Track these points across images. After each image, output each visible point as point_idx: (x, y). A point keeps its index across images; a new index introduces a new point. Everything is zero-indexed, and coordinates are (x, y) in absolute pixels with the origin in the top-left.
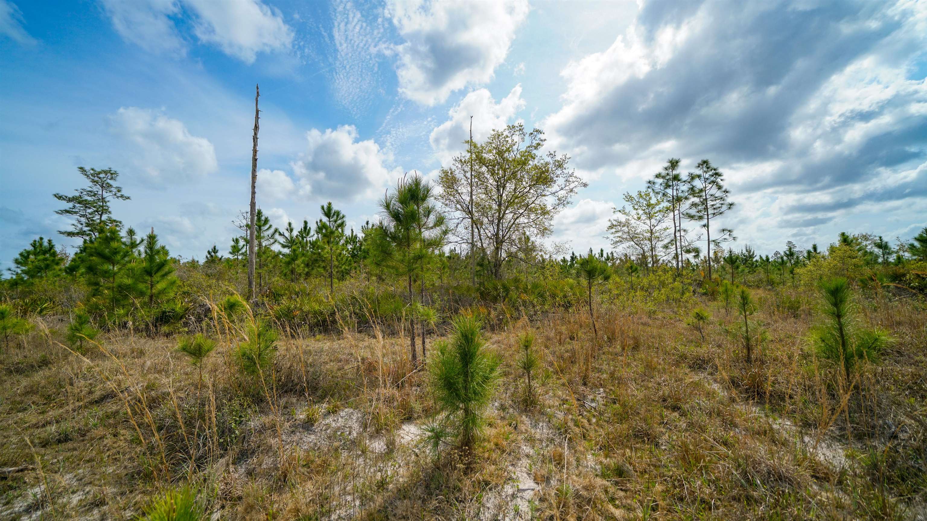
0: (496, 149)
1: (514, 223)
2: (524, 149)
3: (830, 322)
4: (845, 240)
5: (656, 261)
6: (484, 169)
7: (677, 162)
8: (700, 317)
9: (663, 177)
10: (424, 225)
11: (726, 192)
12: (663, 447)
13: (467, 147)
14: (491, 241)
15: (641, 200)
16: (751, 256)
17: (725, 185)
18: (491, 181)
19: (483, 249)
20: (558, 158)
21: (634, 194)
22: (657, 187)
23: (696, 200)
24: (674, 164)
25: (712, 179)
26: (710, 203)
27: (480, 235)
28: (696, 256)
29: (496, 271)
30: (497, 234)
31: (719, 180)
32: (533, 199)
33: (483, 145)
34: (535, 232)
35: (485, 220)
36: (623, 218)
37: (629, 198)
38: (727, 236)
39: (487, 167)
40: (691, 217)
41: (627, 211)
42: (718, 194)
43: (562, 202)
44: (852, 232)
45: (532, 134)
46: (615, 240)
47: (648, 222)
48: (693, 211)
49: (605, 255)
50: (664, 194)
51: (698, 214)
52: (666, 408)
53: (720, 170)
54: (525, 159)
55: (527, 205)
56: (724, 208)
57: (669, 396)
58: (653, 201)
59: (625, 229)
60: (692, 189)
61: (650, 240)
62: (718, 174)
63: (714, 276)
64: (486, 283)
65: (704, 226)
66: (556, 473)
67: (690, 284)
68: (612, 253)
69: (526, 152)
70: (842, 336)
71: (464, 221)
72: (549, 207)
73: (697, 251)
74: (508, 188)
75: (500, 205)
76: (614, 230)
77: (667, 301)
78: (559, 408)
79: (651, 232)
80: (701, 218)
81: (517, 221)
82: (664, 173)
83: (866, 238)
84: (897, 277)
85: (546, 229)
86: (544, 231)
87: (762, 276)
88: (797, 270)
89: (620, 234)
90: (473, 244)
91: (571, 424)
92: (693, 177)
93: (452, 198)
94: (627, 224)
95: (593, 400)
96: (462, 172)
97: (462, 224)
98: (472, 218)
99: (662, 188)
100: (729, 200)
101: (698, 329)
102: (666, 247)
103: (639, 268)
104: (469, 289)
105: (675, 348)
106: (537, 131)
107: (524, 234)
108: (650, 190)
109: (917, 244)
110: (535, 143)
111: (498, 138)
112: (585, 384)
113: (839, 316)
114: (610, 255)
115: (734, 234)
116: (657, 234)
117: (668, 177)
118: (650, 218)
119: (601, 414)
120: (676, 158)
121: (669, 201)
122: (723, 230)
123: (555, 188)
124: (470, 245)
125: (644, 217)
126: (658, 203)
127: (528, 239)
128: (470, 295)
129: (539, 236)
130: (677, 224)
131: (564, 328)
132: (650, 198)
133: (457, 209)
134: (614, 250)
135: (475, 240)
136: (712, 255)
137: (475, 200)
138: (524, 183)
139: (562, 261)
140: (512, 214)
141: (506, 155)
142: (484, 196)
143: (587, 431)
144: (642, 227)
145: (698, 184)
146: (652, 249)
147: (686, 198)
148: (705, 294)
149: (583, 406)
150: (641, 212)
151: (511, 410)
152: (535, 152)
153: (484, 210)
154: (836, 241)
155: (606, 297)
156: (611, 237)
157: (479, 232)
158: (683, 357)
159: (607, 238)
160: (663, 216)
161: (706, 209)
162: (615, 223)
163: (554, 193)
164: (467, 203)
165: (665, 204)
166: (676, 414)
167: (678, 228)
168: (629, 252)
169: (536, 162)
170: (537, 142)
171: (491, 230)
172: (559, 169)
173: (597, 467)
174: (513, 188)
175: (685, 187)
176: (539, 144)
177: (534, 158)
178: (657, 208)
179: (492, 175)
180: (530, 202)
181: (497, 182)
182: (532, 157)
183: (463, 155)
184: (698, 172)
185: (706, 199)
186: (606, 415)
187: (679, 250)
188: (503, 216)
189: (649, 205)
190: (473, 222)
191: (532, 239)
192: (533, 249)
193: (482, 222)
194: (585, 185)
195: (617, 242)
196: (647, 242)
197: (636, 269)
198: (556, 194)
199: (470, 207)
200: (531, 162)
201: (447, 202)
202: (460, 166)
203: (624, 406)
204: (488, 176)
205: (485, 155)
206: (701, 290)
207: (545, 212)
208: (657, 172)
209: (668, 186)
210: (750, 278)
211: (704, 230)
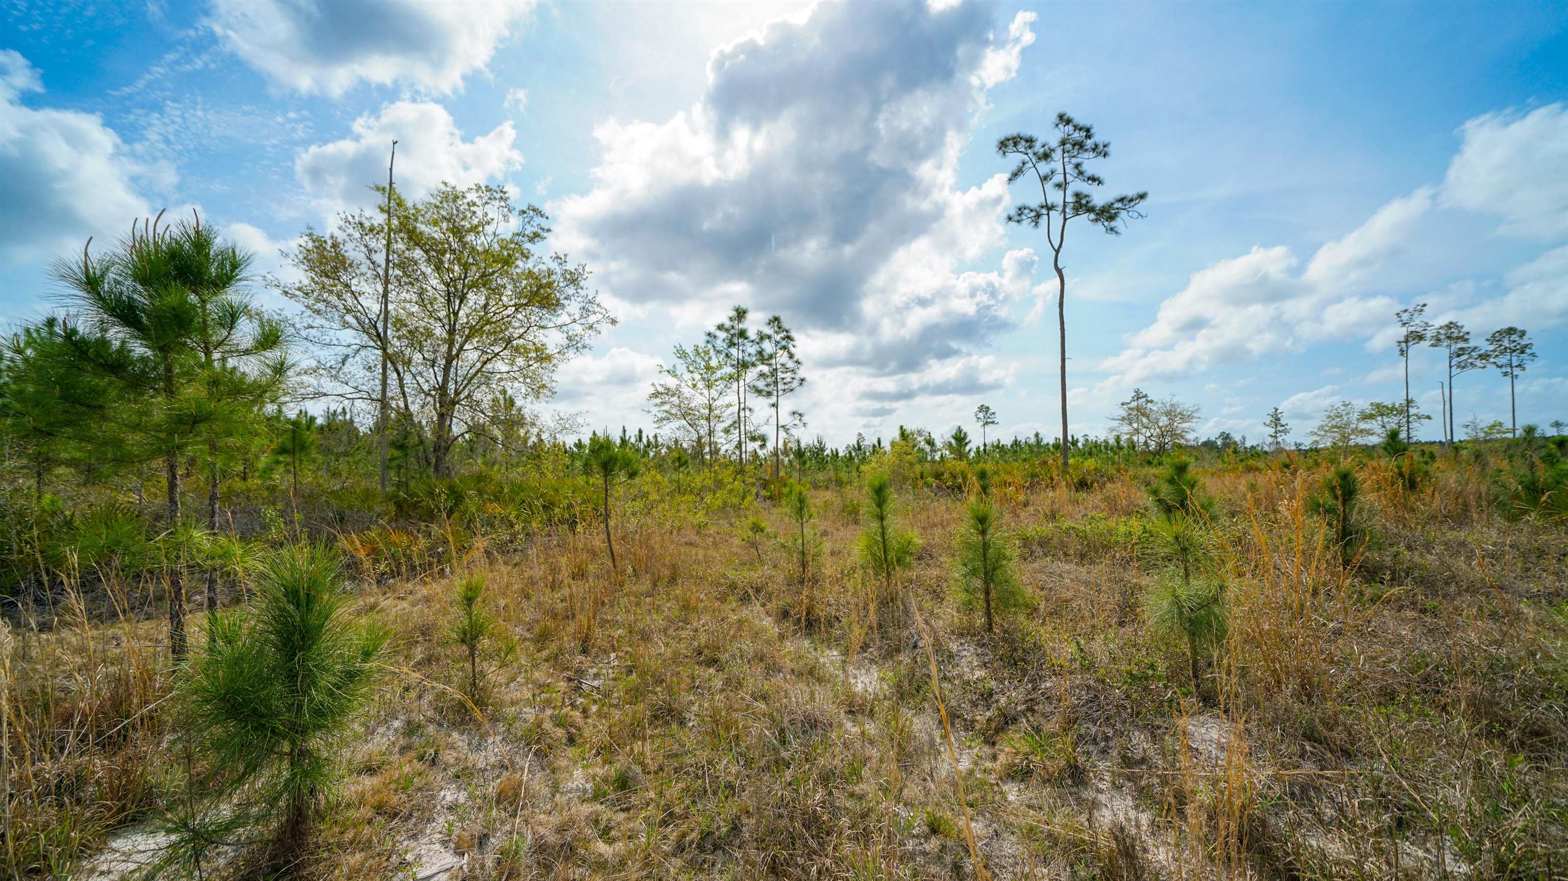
0: (449, 220)
1: (479, 370)
2: (508, 237)
3: (875, 525)
4: (903, 435)
5: (715, 452)
6: (418, 254)
7: (745, 312)
8: (757, 528)
9: (727, 330)
10: (220, 343)
11: (798, 362)
12: (690, 724)
13: (382, 200)
14: (429, 399)
15: (698, 360)
16: (822, 449)
17: (797, 352)
18: (434, 282)
19: (406, 415)
20: (570, 267)
21: (690, 350)
22: (720, 344)
23: (765, 369)
24: (741, 314)
25: (784, 343)
26: (780, 375)
27: (402, 386)
28: (763, 446)
29: (438, 460)
30: (443, 388)
31: (790, 346)
32: (522, 331)
33: (420, 207)
34: (523, 391)
35: (417, 357)
36: (672, 382)
37: (682, 354)
38: (797, 422)
39: (426, 252)
40: (759, 392)
41: (679, 373)
42: (790, 364)
43: (574, 343)
44: (910, 427)
45: (524, 212)
46: (660, 415)
47: (706, 392)
48: (761, 384)
49: (645, 440)
50: (727, 355)
51: (766, 389)
52: (700, 664)
53: (793, 334)
54: (509, 255)
55: (509, 341)
56: (795, 383)
57: (707, 647)
58: (714, 363)
59: (675, 400)
60: (760, 353)
61: (708, 419)
62: (789, 338)
63: (782, 474)
64: (412, 484)
65: (773, 405)
66: (503, 823)
67: (753, 484)
68: (656, 437)
69: (512, 241)
70: (884, 541)
71: (363, 353)
72: (551, 350)
73: (763, 439)
74: (471, 303)
75: (452, 332)
76: (658, 401)
77: (724, 508)
78: (530, 703)
79: (710, 408)
80: (769, 394)
81: (489, 366)
82: (728, 324)
83: (920, 433)
84: (938, 476)
85: (544, 386)
86: (538, 390)
87: (832, 474)
88: (862, 468)
89: (667, 407)
90: (384, 403)
91: (548, 725)
92: (762, 337)
93: (333, 299)
94: (676, 393)
95: (596, 676)
96: (364, 250)
97: (358, 358)
98: (384, 350)
99: (725, 346)
100: (801, 373)
101: (754, 545)
102: (727, 431)
103: (690, 462)
104: (368, 495)
105: (724, 576)
106: (534, 210)
107: (504, 392)
108: (710, 346)
109: (953, 442)
110: (529, 230)
111: (454, 201)
112: (585, 651)
113: (882, 518)
114: (652, 439)
115: (805, 419)
116: (717, 412)
117: (732, 332)
118: (709, 387)
119: (607, 695)
120: (744, 306)
121: (733, 366)
122: (794, 413)
123: (564, 318)
124: (379, 405)
125: (701, 385)
126: (720, 367)
127: (511, 402)
128: (370, 509)
129: (529, 399)
130: (742, 400)
131: (563, 561)
132: (710, 358)
133: (346, 325)
134: (658, 431)
135: (389, 394)
136: (781, 445)
137: (393, 313)
138: (504, 298)
139: (576, 445)
140: (479, 353)
141: (470, 238)
142: (415, 309)
143: (579, 729)
144: (699, 400)
145: (768, 347)
146: (711, 433)
147: (753, 365)
148: (770, 498)
149: (577, 689)
150: (697, 377)
151: (431, 729)
152: (528, 245)
153: (415, 338)
154: (896, 434)
155: (638, 505)
156: (655, 410)
157: (401, 379)
158: (733, 586)
159: (649, 412)
160: (726, 386)
161: (776, 383)
162: (661, 389)
163: (561, 327)
164: (374, 316)
165: (728, 370)
166: (712, 671)
167: (742, 406)
168: (679, 434)
169: (530, 264)
170: (535, 229)
171: (431, 378)
172: (571, 286)
173: (588, 786)
174: (482, 302)
175: (752, 349)
176: (536, 235)
177: (527, 258)
178: (719, 374)
179: (438, 268)
180: (516, 335)
181: (448, 285)
182: (522, 254)
183: (368, 213)
184: (768, 331)
185: (776, 370)
186: (615, 695)
187: (743, 436)
188: (457, 355)
189: (708, 368)
190: (386, 357)
191: (519, 402)
192: (519, 421)
193: (410, 360)
194: (614, 322)
195: (662, 419)
196: (703, 422)
197: (686, 462)
198: (565, 328)
199: (380, 326)
200: (519, 263)
201: (321, 306)
202: (357, 235)
203: (643, 674)
204: (429, 271)
205: (421, 227)
206: (763, 493)
207: (543, 357)
208: (719, 322)
209: (732, 344)
210: (820, 476)
211: (773, 410)
